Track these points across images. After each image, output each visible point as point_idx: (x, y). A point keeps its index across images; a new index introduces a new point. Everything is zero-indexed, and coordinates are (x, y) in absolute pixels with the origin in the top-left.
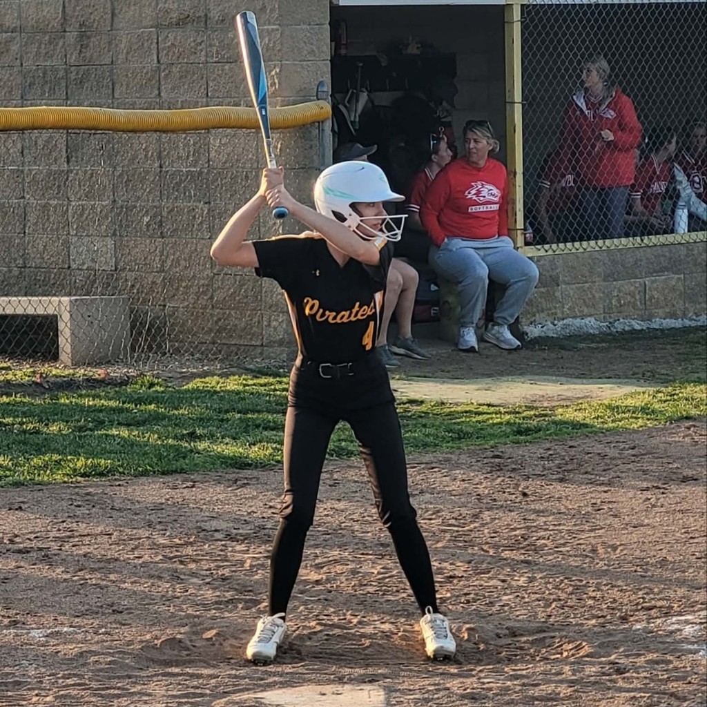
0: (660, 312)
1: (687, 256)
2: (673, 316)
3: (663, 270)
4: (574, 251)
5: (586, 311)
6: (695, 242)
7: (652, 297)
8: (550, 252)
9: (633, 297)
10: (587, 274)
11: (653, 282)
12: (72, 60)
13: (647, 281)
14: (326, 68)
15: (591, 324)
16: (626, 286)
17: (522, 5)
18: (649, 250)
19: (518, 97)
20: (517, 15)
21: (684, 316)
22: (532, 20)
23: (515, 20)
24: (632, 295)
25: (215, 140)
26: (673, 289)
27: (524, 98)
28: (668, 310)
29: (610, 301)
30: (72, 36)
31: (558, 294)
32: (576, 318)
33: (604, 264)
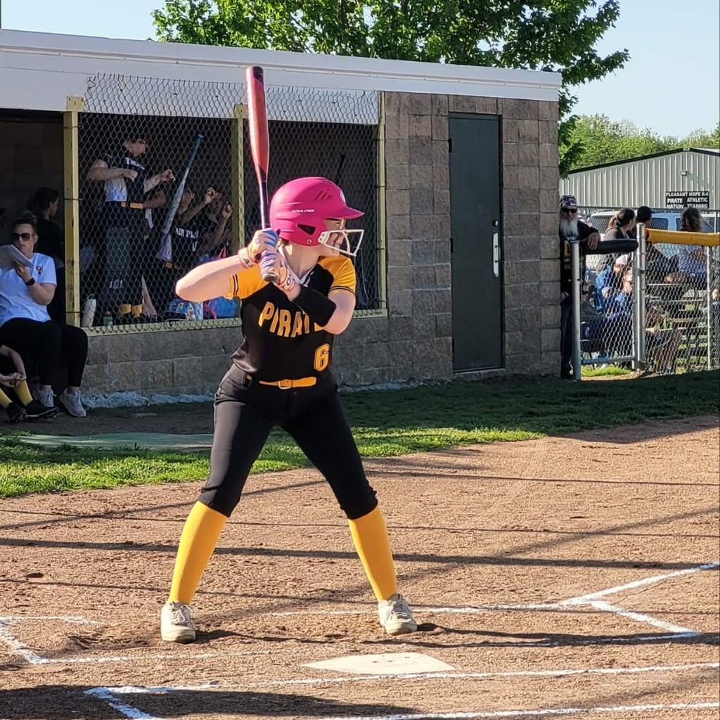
0: (185, 389)
1: (205, 340)
2: (194, 392)
3: (187, 352)
4: (119, 333)
5: (128, 386)
6: (212, 328)
7: (178, 376)
8: (101, 333)
9: (164, 375)
10: (129, 353)
11: (179, 362)
13: (175, 361)
15: (133, 397)
16: (161, 365)
17: (79, 113)
18: (175, 333)
19: (76, 194)
20: (75, 122)
21: (203, 393)
22: (86, 126)
23: (73, 125)
24: (163, 372)
26: (194, 369)
27: (80, 196)
28: (190, 387)
29: (147, 377)
31: (106, 370)
32: (121, 392)
33: (142, 344)
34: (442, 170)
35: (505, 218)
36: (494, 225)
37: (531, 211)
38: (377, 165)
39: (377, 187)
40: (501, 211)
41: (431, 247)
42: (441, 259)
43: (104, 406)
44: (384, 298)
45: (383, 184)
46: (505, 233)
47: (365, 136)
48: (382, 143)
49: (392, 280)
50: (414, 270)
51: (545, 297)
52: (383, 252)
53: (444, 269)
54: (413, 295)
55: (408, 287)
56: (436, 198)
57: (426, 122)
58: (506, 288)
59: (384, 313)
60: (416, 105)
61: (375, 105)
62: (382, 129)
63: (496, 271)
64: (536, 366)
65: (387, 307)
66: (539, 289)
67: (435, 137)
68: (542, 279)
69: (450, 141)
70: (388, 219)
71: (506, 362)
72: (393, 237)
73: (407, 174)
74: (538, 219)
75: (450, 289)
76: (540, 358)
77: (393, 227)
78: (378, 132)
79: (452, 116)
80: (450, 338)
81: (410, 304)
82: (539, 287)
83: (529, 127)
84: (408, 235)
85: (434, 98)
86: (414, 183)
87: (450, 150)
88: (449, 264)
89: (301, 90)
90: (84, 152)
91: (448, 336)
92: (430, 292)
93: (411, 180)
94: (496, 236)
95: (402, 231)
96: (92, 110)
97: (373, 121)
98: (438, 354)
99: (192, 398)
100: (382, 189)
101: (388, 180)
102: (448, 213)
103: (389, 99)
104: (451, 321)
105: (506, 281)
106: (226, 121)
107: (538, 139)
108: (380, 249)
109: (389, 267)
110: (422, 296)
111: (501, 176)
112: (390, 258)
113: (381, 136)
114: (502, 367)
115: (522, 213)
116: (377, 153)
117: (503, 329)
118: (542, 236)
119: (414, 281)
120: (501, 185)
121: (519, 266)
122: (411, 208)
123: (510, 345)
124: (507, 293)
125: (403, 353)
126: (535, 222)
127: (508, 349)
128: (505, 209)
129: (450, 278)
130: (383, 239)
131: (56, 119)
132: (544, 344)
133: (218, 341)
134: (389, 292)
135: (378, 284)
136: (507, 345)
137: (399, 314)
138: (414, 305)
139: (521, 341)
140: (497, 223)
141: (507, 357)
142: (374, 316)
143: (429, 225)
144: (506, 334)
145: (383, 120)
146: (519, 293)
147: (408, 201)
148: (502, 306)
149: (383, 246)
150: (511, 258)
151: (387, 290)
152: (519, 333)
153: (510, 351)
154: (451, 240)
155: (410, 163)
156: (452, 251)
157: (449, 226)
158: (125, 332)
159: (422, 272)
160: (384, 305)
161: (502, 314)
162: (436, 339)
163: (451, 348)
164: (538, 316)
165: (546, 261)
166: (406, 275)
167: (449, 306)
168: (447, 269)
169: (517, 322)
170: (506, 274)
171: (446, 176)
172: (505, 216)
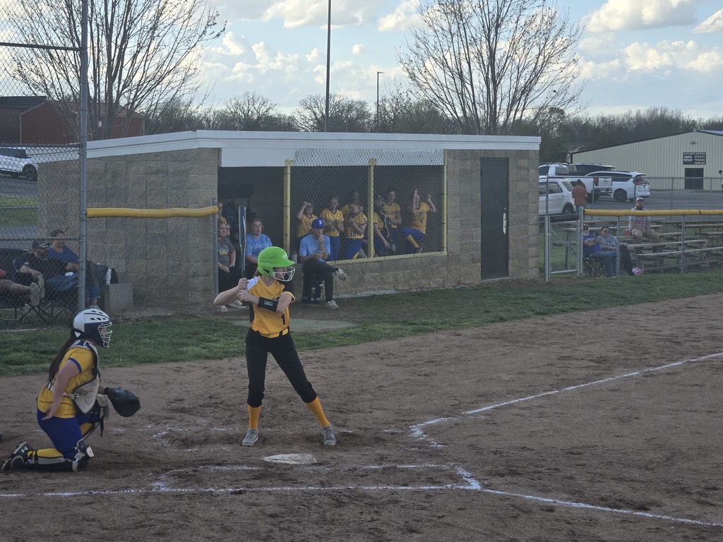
0: (342, 291)
1: (353, 268)
2: (346, 293)
12: (109, 186)
14: (216, 192)
17: (291, 167)
19: (289, 204)
20: (289, 171)
21: (351, 293)
22: (295, 173)
23: (288, 173)
25: (170, 221)
27: (291, 204)
30: (109, 176)
34: (477, 184)
36: (504, 209)
38: (443, 184)
39: (443, 194)
40: (508, 203)
41: (470, 221)
42: (475, 227)
44: (445, 246)
45: (446, 193)
46: (510, 213)
47: (438, 170)
48: (445, 174)
49: (449, 237)
50: (461, 232)
51: (531, 243)
52: (445, 225)
53: (477, 232)
54: (461, 244)
55: (458, 241)
56: (474, 198)
57: (469, 163)
58: (510, 239)
59: (445, 253)
60: (463, 155)
61: (442, 156)
62: (445, 167)
63: (505, 231)
64: (525, 275)
65: (447, 250)
67: (474, 170)
68: (529, 234)
69: (481, 171)
70: (448, 209)
71: (510, 274)
72: (451, 217)
73: (459, 188)
74: (527, 206)
75: (480, 241)
76: (528, 272)
77: (451, 213)
78: (443, 169)
79: (482, 159)
80: (480, 264)
81: (459, 248)
82: (528, 238)
83: (524, 163)
84: (459, 216)
85: (473, 151)
86: (462, 192)
87: (481, 175)
88: (480, 229)
89: (403, 151)
92: (469, 242)
93: (461, 190)
94: (505, 215)
95: (456, 214)
96: (298, 165)
97: (441, 163)
98: (473, 271)
99: (346, 296)
100: (445, 195)
101: (449, 191)
102: (480, 205)
103: (449, 153)
104: (480, 256)
105: (510, 236)
106: (365, 167)
107: (528, 168)
109: (448, 231)
110: (465, 245)
111: (508, 186)
112: (449, 227)
113: (445, 171)
114: (507, 276)
115: (519, 204)
116: (443, 178)
117: (508, 259)
119: (461, 237)
120: (508, 190)
121: (517, 228)
122: (461, 203)
124: (511, 241)
125: (455, 271)
127: (510, 268)
128: (510, 202)
129: (480, 235)
130: (445, 218)
131: (281, 170)
132: (530, 265)
133: (359, 269)
135: (443, 239)
136: (510, 266)
137: (453, 253)
138: (461, 249)
139: (517, 264)
141: (510, 271)
142: (441, 255)
143: (470, 211)
144: (510, 261)
145: (446, 164)
146: (516, 241)
147: (459, 200)
148: (507, 248)
149: (445, 222)
150: (513, 225)
151: (447, 242)
152: (517, 260)
153: (512, 269)
154: (481, 217)
155: (460, 183)
156: (482, 223)
157: (480, 211)
159: (465, 233)
160: (445, 249)
161: (508, 251)
162: (472, 265)
163: (480, 268)
164: (527, 251)
165: (532, 227)
166: (457, 235)
167: (480, 249)
168: (479, 231)
169: (515, 255)
170: (510, 233)
171: (479, 188)
172: (510, 205)
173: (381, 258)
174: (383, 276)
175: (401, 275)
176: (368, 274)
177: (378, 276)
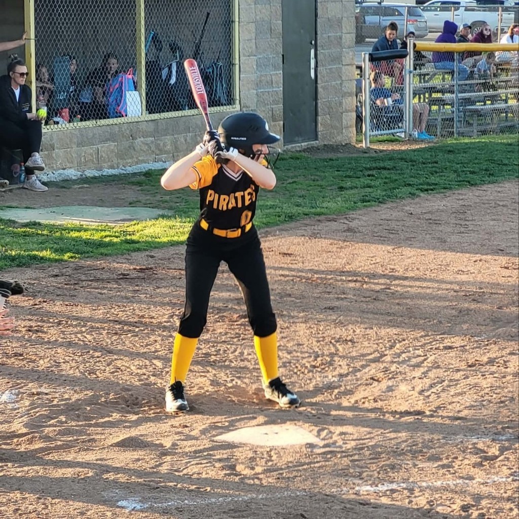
0: (106, 165)
1: (119, 131)
2: (112, 167)
3: (107, 140)
4: (62, 129)
5: (68, 165)
6: (124, 123)
7: (102, 156)
8: (50, 130)
9: (92, 156)
10: (69, 143)
11: (102, 147)
13: (99, 146)
15: (72, 173)
16: (90, 150)
18: (99, 128)
19: (33, 36)
21: (118, 167)
26: (112, 151)
27: (36, 36)
28: (109, 164)
29: (81, 158)
31: (54, 155)
32: (64, 169)
33: (77, 137)
34: (277, 7)
35: (318, 38)
36: (311, 43)
37: (337, 33)
38: (234, 7)
39: (233, 22)
40: (316, 34)
41: (269, 61)
42: (276, 68)
43: (53, 180)
44: (238, 98)
45: (237, 19)
46: (319, 49)
49: (243, 85)
50: (258, 77)
51: (345, 91)
52: (237, 67)
53: (278, 76)
54: (257, 94)
55: (254, 89)
56: (273, 27)
58: (319, 86)
59: (238, 107)
63: (313, 75)
64: (339, 138)
65: (240, 104)
66: (341, 86)
68: (343, 79)
70: (241, 44)
71: (319, 136)
72: (244, 55)
73: (254, 12)
74: (341, 38)
75: (282, 89)
76: (342, 133)
77: (244, 49)
80: (282, 122)
81: (255, 100)
82: (341, 84)
84: (254, 53)
86: (258, 18)
88: (281, 72)
90: (38, 6)
91: (280, 121)
92: (268, 92)
93: (256, 15)
94: (313, 52)
95: (250, 51)
99: (111, 172)
100: (237, 24)
101: (241, 17)
102: (281, 37)
104: (282, 111)
105: (319, 81)
108: (235, 65)
109: (241, 76)
110: (263, 95)
111: (316, 9)
112: (242, 70)
114: (316, 139)
115: (330, 35)
117: (316, 114)
118: (344, 50)
119: (258, 84)
120: (316, 15)
121: (328, 71)
122: (256, 35)
123: (321, 124)
124: (320, 89)
126: (339, 40)
128: (319, 33)
129: (282, 81)
130: (237, 57)
132: (345, 123)
133: (128, 132)
134: (241, 93)
135: (234, 88)
136: (319, 125)
137: (247, 107)
138: (258, 101)
139: (329, 122)
140: (313, 42)
141: (319, 133)
142: (232, 110)
143: (268, 46)
144: (319, 118)
146: (327, 89)
147: (254, 30)
148: (316, 99)
149: (237, 62)
150: (323, 66)
151: (240, 92)
152: (328, 116)
153: (321, 129)
154: (283, 55)
155: (255, 4)
156: (283, 63)
157: (281, 46)
158: (66, 129)
159: (263, 78)
160: (237, 102)
161: (316, 104)
162: (272, 123)
163: (282, 129)
164: (341, 103)
165: (346, 67)
166: (252, 81)
167: (281, 101)
168: (279, 75)
169: (326, 110)
170: (319, 76)
171: (280, 12)
172: (319, 37)
173: (155, 116)
174: (159, 142)
175: (183, 140)
176: (139, 140)
177: (152, 142)
